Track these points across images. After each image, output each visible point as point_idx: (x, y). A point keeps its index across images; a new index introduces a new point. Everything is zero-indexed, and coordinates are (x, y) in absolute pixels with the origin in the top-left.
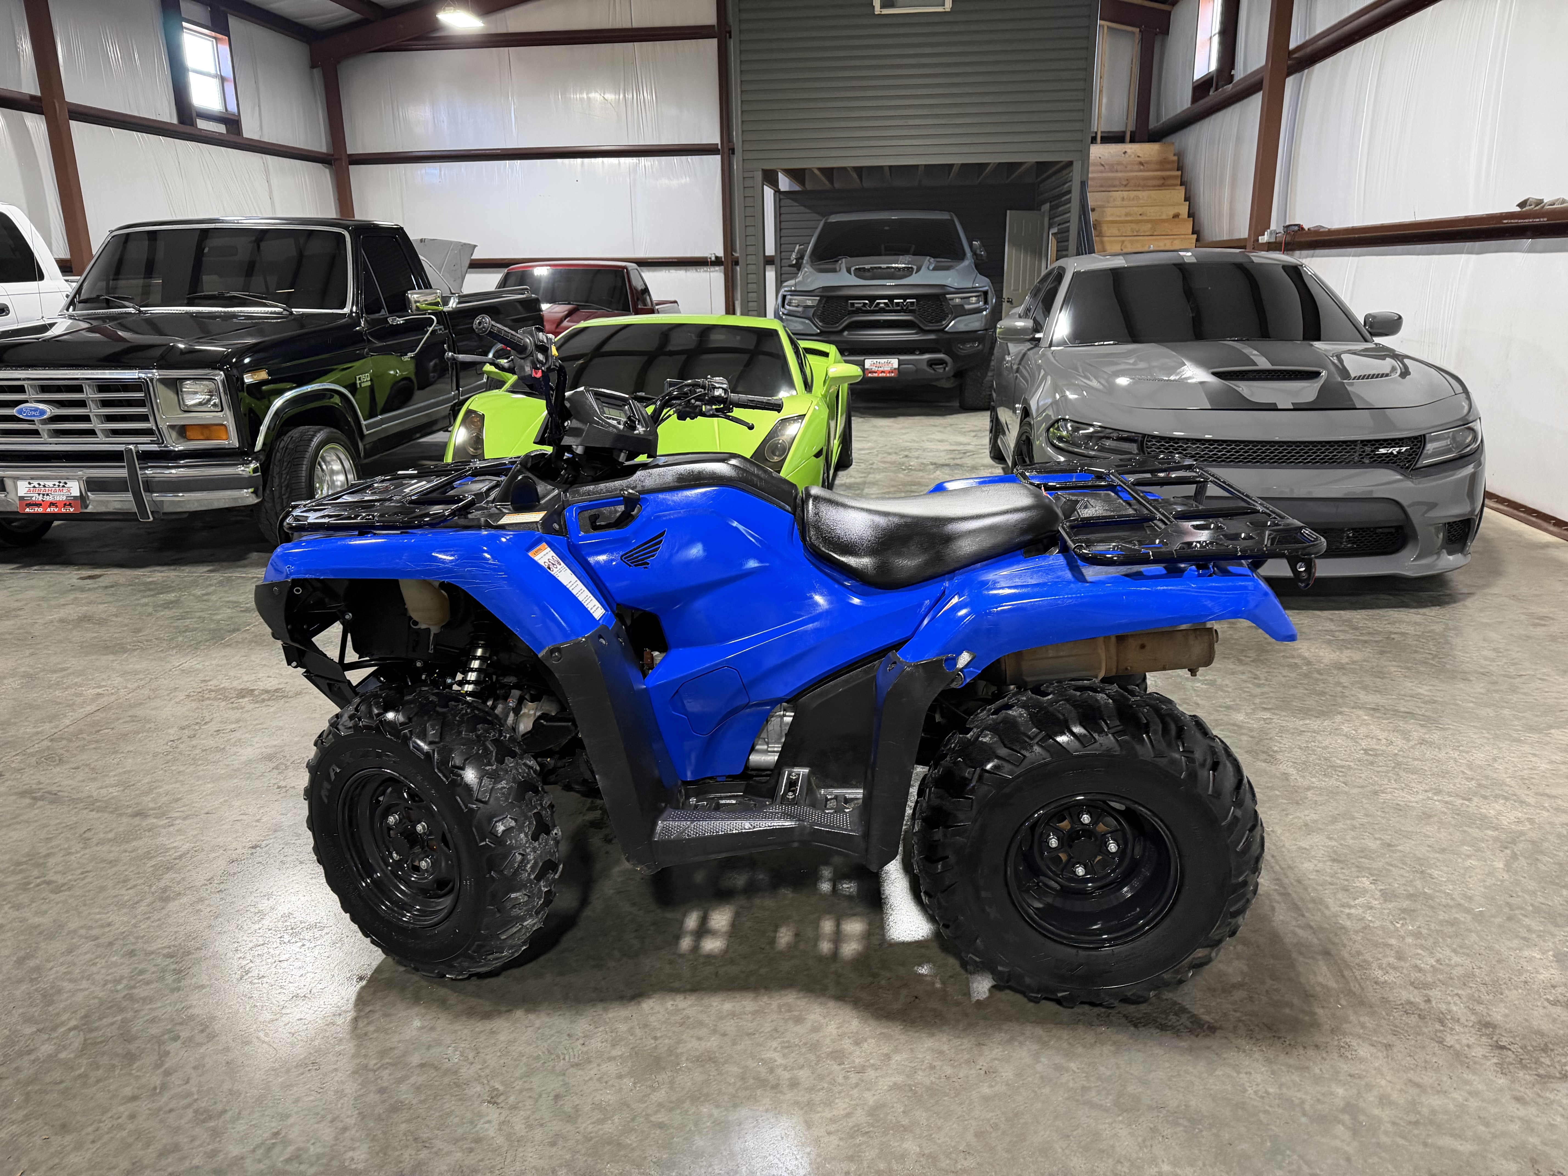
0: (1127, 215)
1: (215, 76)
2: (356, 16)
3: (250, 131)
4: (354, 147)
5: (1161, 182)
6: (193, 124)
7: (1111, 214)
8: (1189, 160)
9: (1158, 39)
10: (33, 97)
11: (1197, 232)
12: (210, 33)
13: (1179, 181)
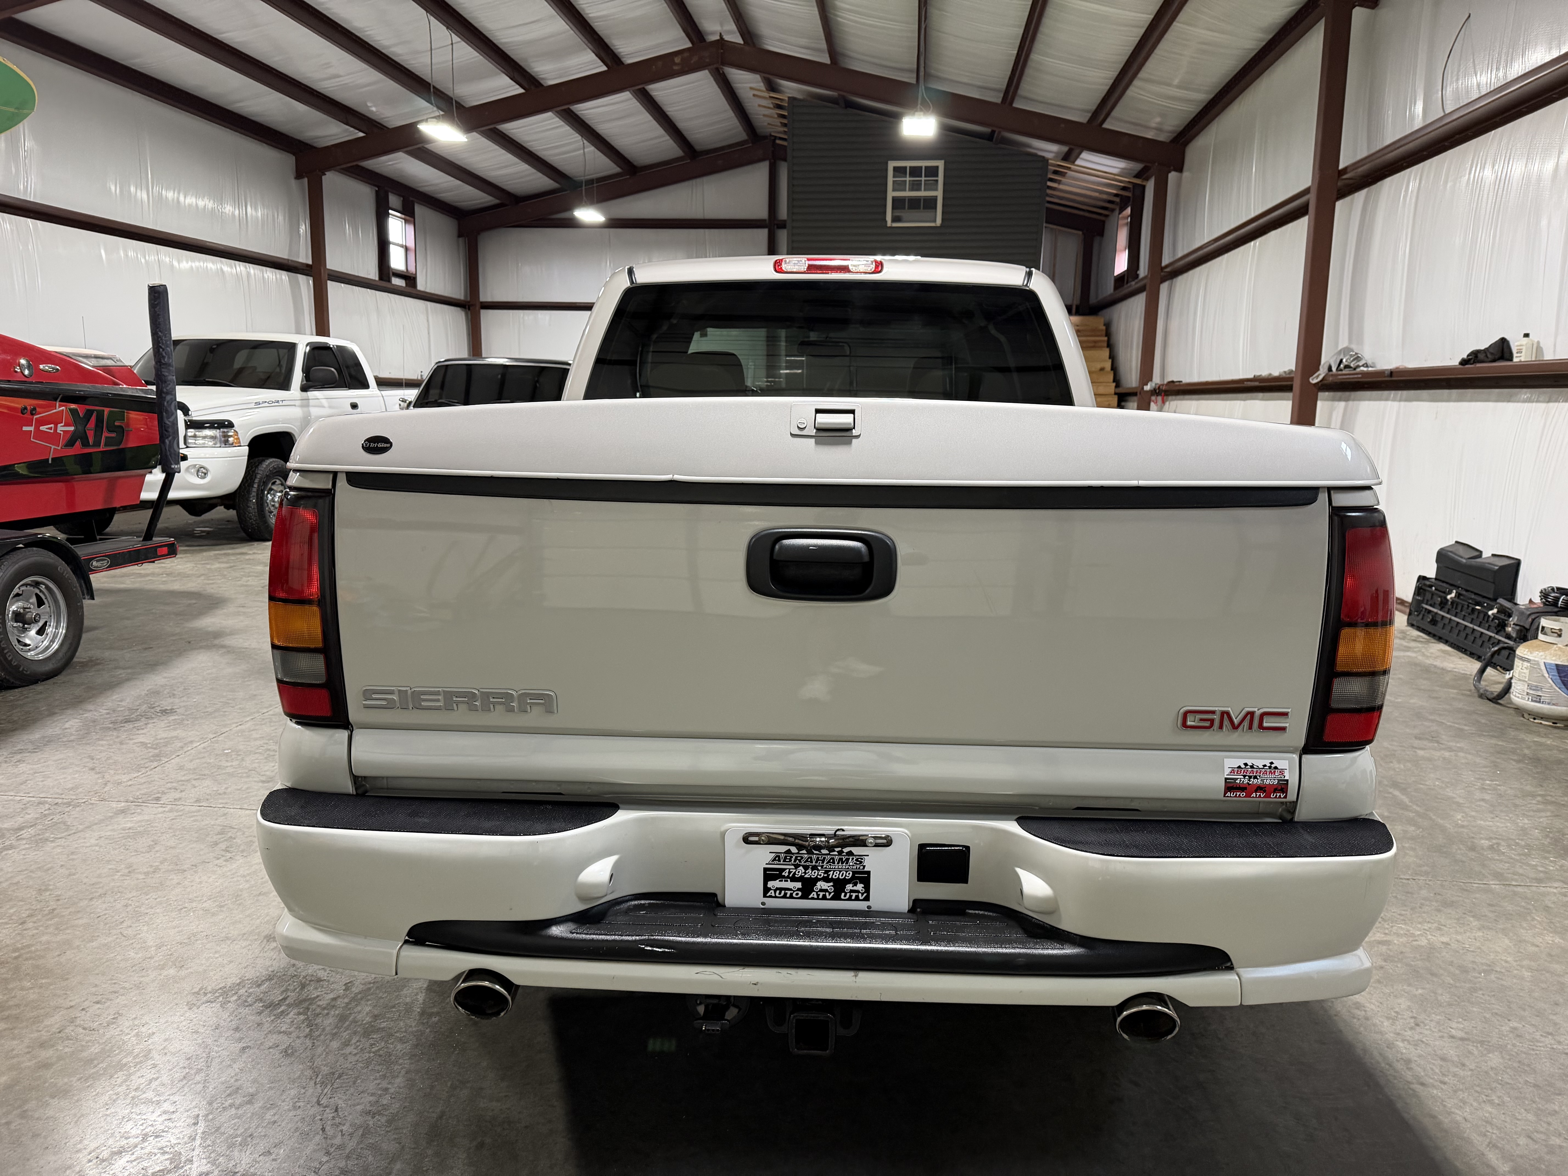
1: (402, 246)
2: (497, 201)
3: (422, 285)
4: (486, 296)
6: (389, 281)
8: (1114, 328)
9: (1097, 240)
10: (308, 265)
11: (1117, 381)
12: (403, 216)
13: (1105, 345)
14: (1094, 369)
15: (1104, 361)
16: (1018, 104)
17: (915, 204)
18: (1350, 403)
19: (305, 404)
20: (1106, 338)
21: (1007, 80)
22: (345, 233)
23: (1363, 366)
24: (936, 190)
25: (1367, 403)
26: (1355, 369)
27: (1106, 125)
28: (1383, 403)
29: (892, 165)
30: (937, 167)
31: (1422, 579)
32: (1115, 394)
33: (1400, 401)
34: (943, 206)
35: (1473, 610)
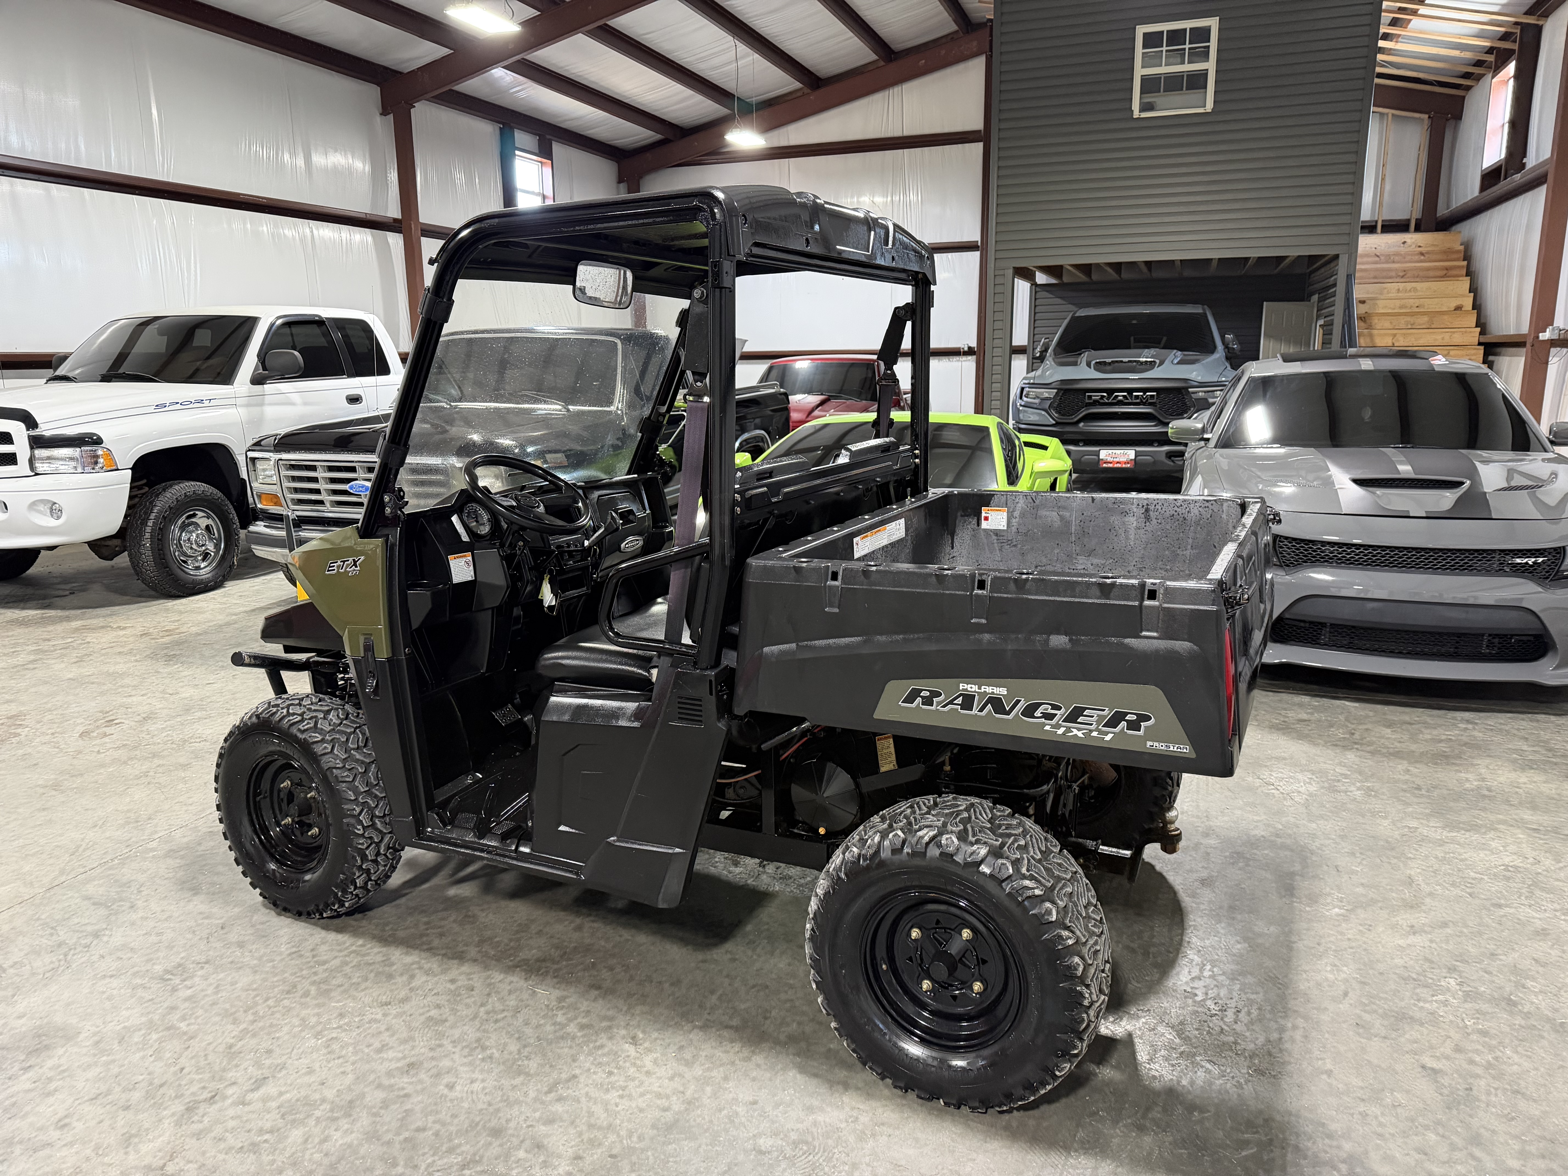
0: (1401, 307)
1: (537, 194)
2: (657, 137)
5: (1445, 272)
7: (1382, 307)
8: (1477, 249)
9: (1450, 124)
10: (395, 220)
11: (1482, 325)
12: (538, 160)
13: (1464, 272)
14: (1445, 309)
15: (1463, 296)
17: (1174, 83)
20: (1465, 263)
24: (1207, 60)
29: (1141, 30)
30: (1209, 28)
32: (1480, 344)
34: (1217, 82)
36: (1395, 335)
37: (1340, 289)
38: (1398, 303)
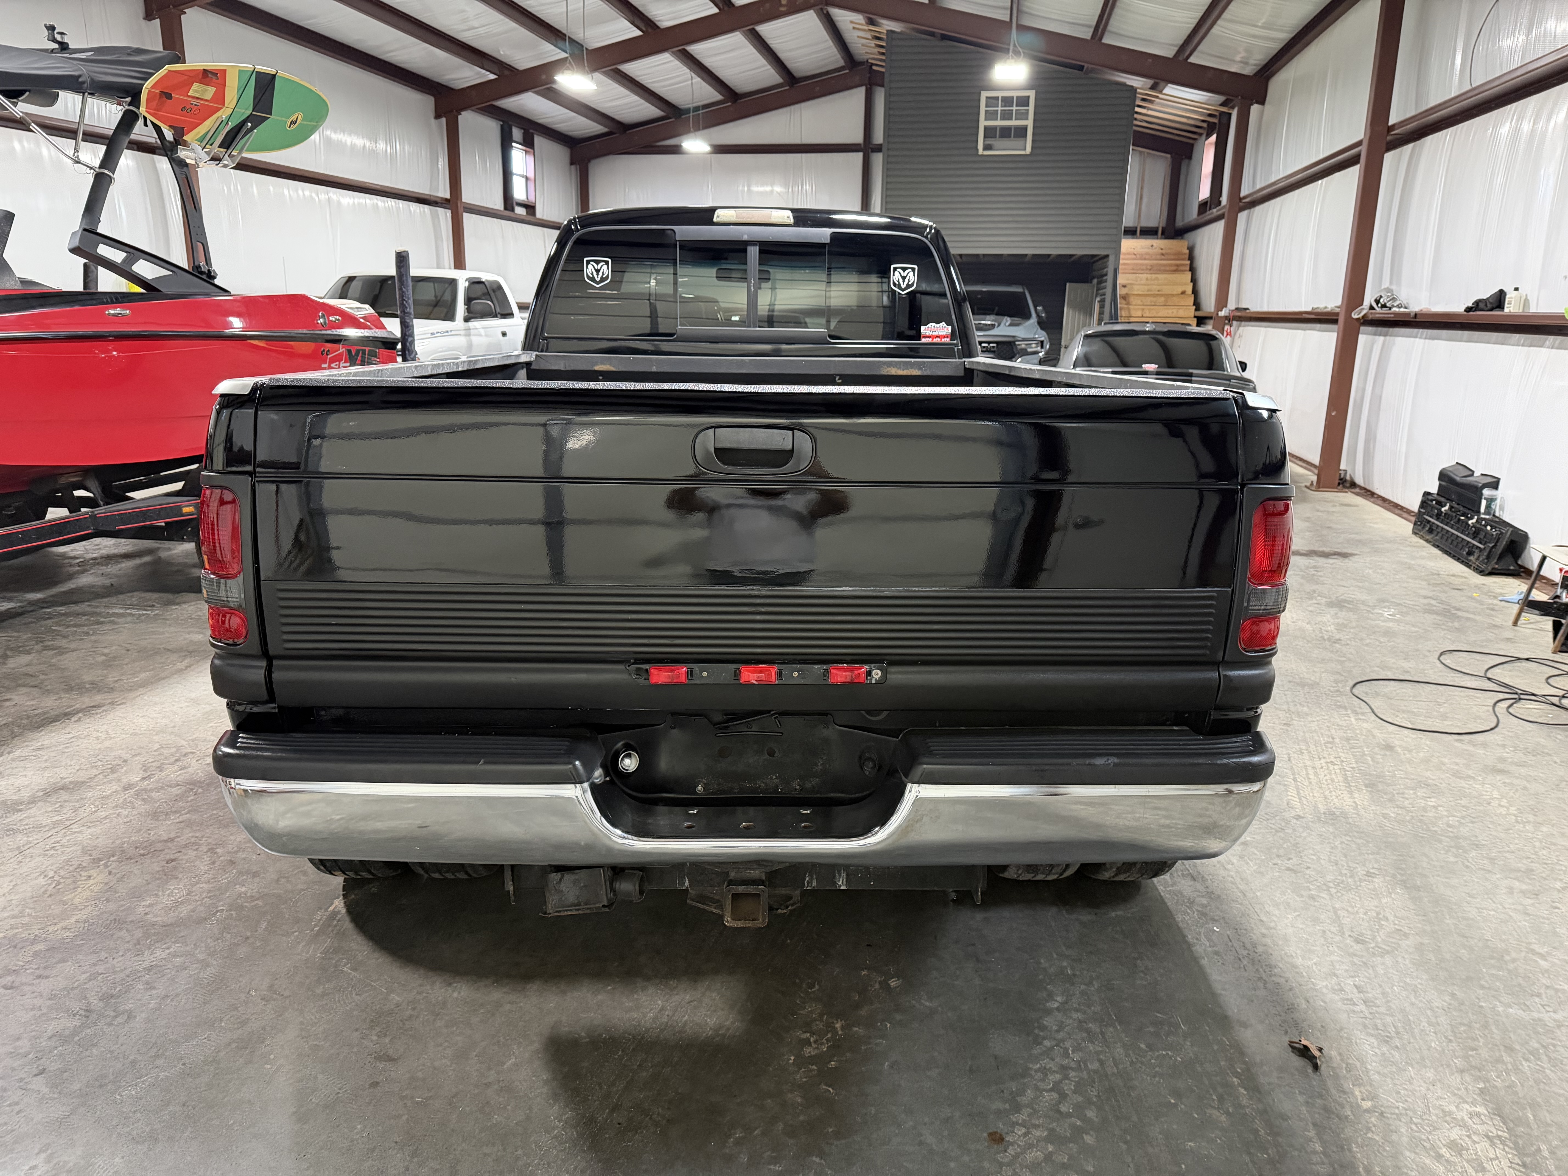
0: (1148, 290)
1: (523, 176)
2: (606, 130)
3: (541, 213)
5: (1177, 268)
6: (513, 210)
7: (1137, 290)
9: (1185, 162)
10: (446, 200)
12: (524, 148)
13: (1188, 268)
14: (1175, 293)
15: (1186, 284)
16: (1105, 40)
17: (1006, 133)
18: (1388, 338)
19: (468, 332)
20: (1189, 262)
21: (1097, 17)
22: (476, 167)
23: (1398, 306)
24: (1027, 119)
25: (1400, 338)
26: (1390, 309)
27: (1192, 60)
28: (1412, 339)
29: (984, 95)
30: (1029, 97)
31: (1427, 494)
32: (1195, 317)
33: (1426, 338)
34: (1034, 134)
35: (1459, 519)
36: (1143, 310)
37: (1110, 278)
38: (1146, 287)
